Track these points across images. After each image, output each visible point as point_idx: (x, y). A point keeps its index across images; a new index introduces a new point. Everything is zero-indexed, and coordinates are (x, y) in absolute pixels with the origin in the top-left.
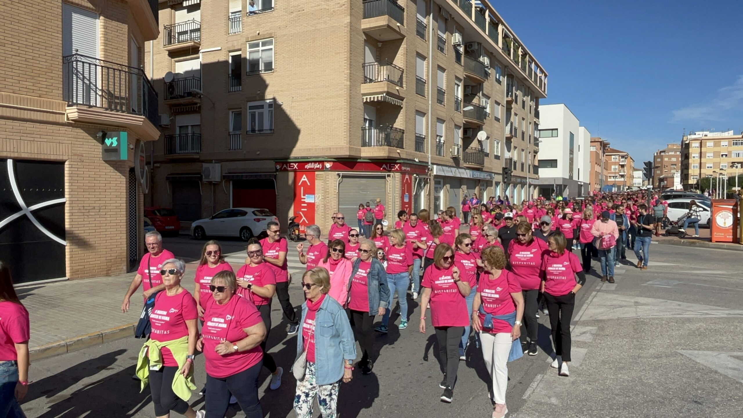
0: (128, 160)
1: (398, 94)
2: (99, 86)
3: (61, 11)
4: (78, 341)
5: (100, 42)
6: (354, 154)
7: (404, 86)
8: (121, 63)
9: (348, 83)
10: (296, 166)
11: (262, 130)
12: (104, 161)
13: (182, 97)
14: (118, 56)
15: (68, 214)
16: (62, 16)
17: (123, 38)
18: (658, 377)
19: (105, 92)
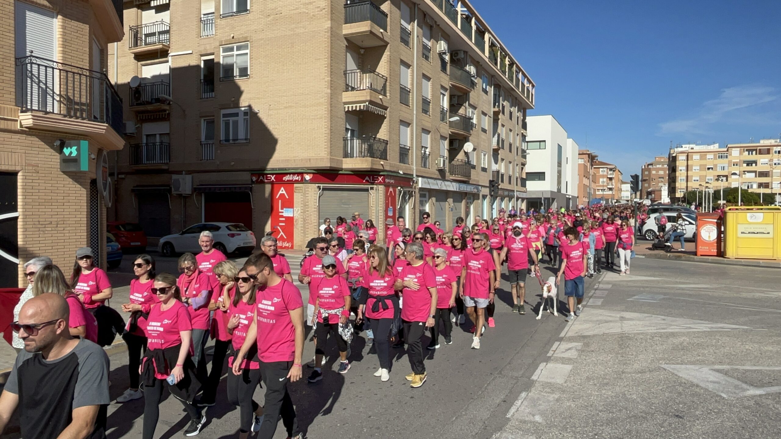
0: (89, 171)
1: (381, 103)
2: (57, 91)
3: (13, 8)
5: (57, 43)
6: (335, 165)
7: (388, 94)
8: (81, 67)
9: (329, 91)
10: (273, 178)
11: (237, 140)
12: (63, 172)
13: (149, 103)
14: (77, 59)
15: (22, 230)
16: (15, 14)
17: (84, 40)
18: (641, 393)
19: (63, 97)
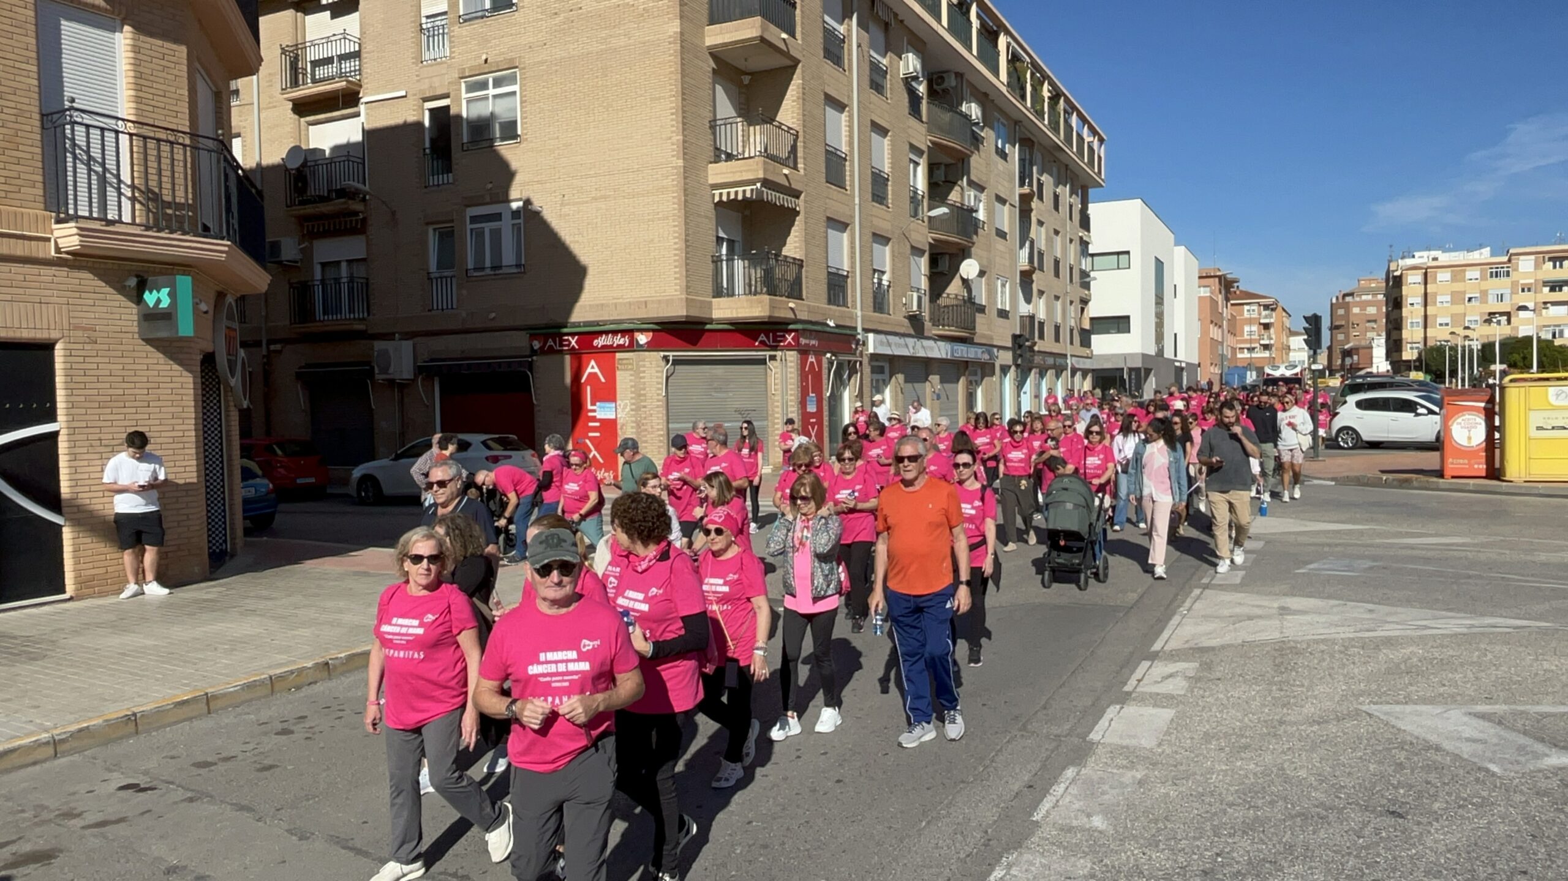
0: (197, 337)
1: (787, 184)
2: (126, 177)
3: (32, 14)
4: (80, 730)
5: (124, 81)
6: (696, 313)
7: (800, 166)
8: (174, 127)
9: (681, 163)
10: (573, 343)
12: (143, 340)
13: (322, 199)
14: (165, 112)
15: (67, 458)
16: (36, 25)
17: (177, 73)
18: (1318, 765)
19: (139, 189)
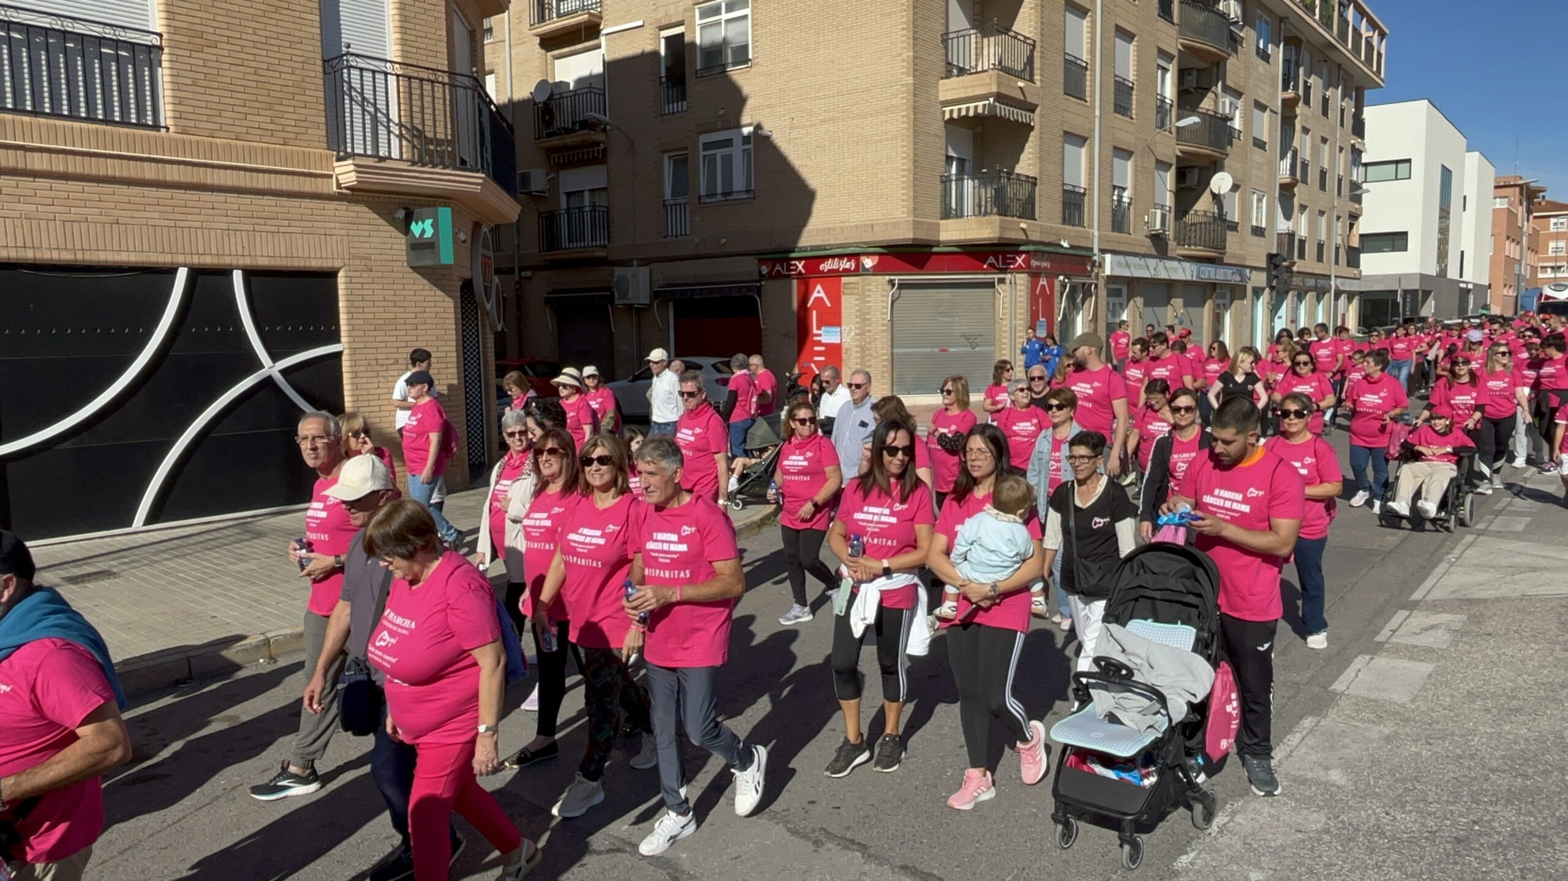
0: (457, 265)
1: (1022, 98)
2: (394, 116)
5: (392, 24)
6: (923, 235)
7: (1037, 77)
8: (434, 67)
9: (910, 80)
10: (800, 267)
12: (412, 268)
13: (568, 131)
14: (427, 53)
15: (349, 375)
19: (406, 128)
